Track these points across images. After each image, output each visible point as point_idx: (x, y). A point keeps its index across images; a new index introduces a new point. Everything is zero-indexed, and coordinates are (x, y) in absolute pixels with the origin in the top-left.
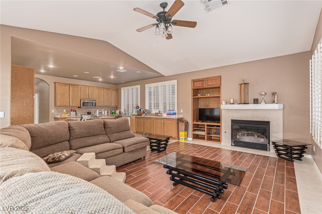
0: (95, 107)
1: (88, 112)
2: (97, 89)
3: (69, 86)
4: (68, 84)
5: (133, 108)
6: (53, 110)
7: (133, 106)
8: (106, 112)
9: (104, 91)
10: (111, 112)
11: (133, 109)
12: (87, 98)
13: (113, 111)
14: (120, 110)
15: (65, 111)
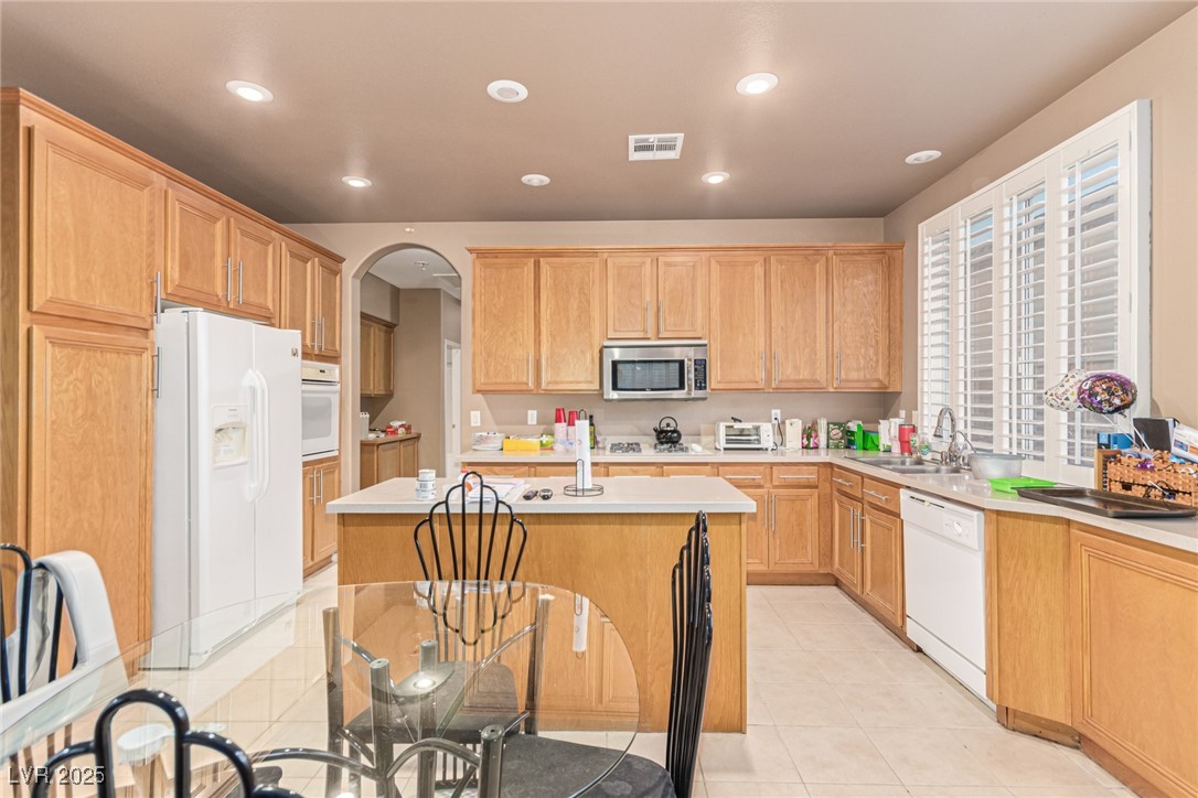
0: (700, 393)
1: (662, 431)
2: (713, 264)
3: (537, 265)
4: (528, 253)
5: (1039, 399)
6: (478, 413)
7: (1039, 383)
8: (794, 430)
9: (766, 274)
10: (836, 433)
11: (1039, 414)
12: (645, 331)
13: (853, 426)
14: (909, 416)
15: (532, 416)
